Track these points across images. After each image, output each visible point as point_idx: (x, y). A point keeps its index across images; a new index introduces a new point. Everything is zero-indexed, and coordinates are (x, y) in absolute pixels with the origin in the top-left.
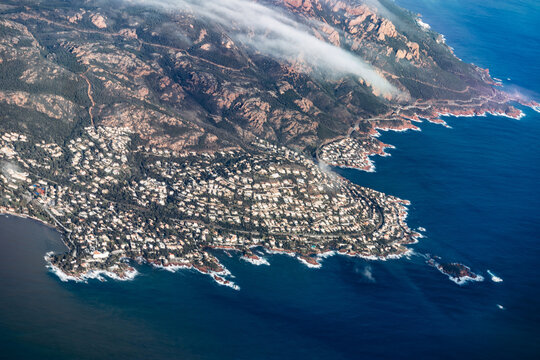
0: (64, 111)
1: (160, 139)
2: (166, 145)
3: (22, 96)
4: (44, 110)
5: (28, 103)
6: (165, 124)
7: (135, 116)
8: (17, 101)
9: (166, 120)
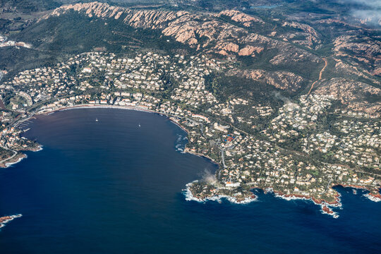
0: (290, 84)
1: (358, 105)
2: (361, 109)
3: (258, 73)
4: (273, 83)
5: (262, 78)
6: (368, 93)
7: (342, 87)
8: (253, 76)
9: (370, 91)
